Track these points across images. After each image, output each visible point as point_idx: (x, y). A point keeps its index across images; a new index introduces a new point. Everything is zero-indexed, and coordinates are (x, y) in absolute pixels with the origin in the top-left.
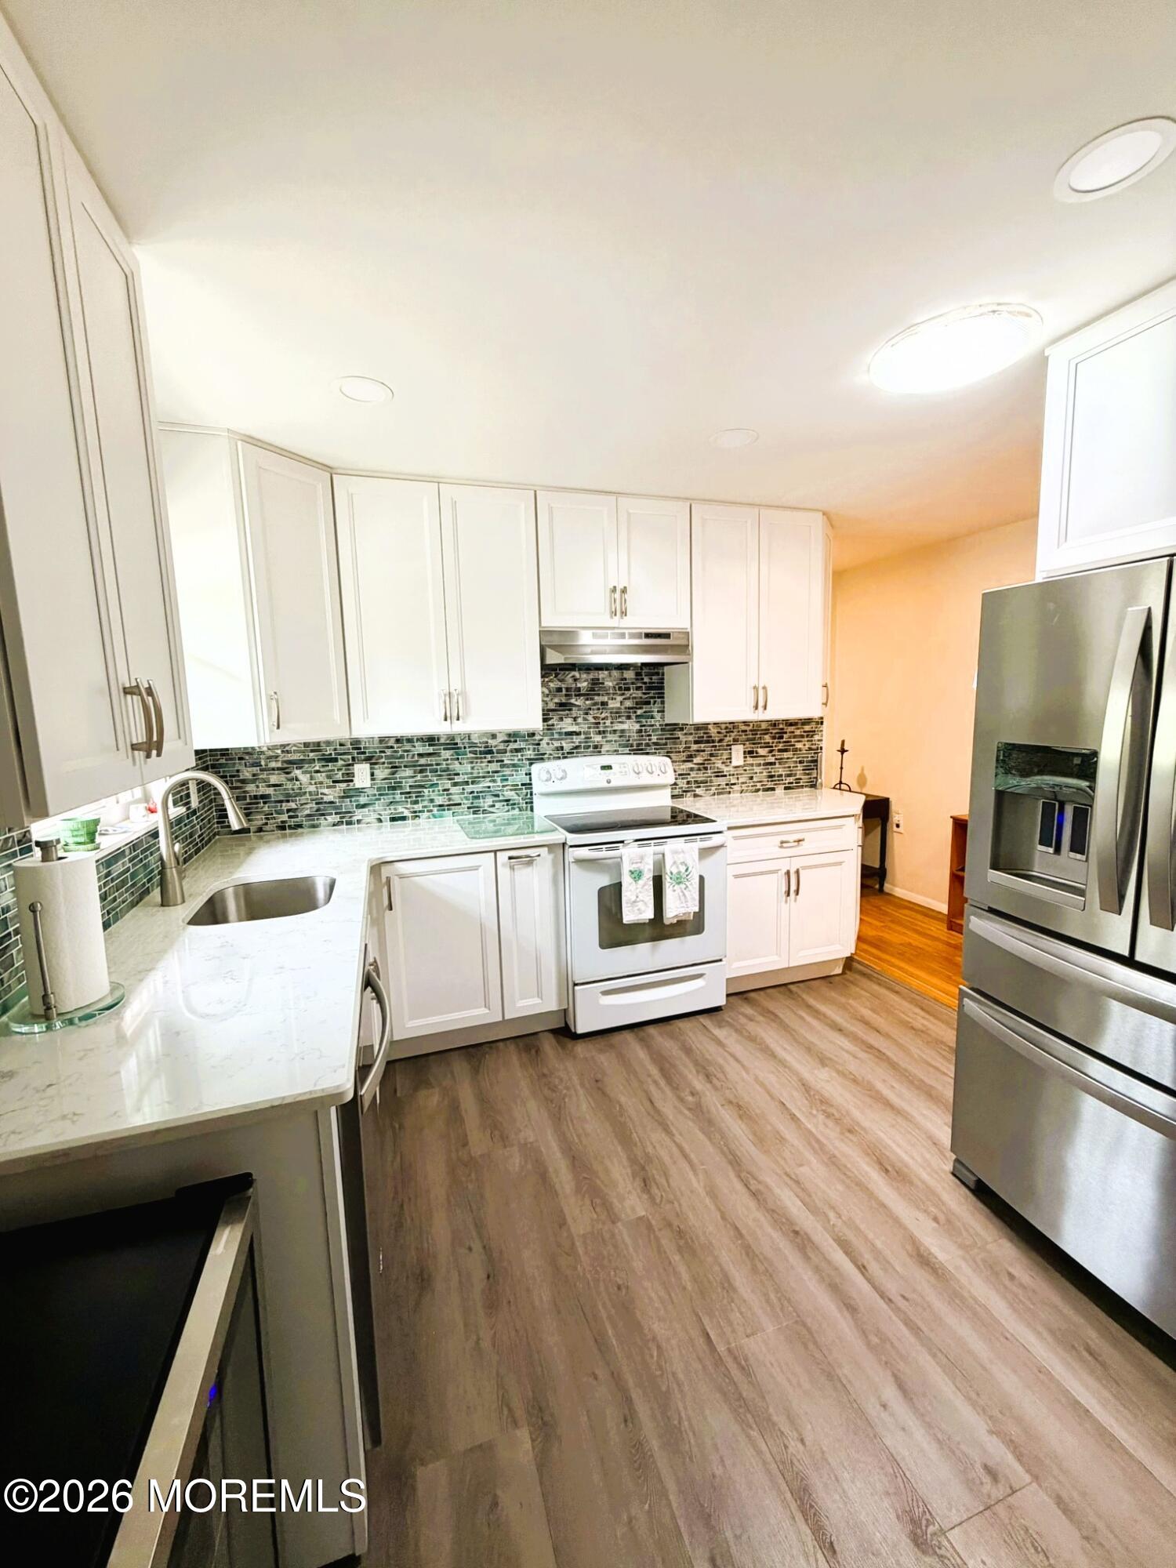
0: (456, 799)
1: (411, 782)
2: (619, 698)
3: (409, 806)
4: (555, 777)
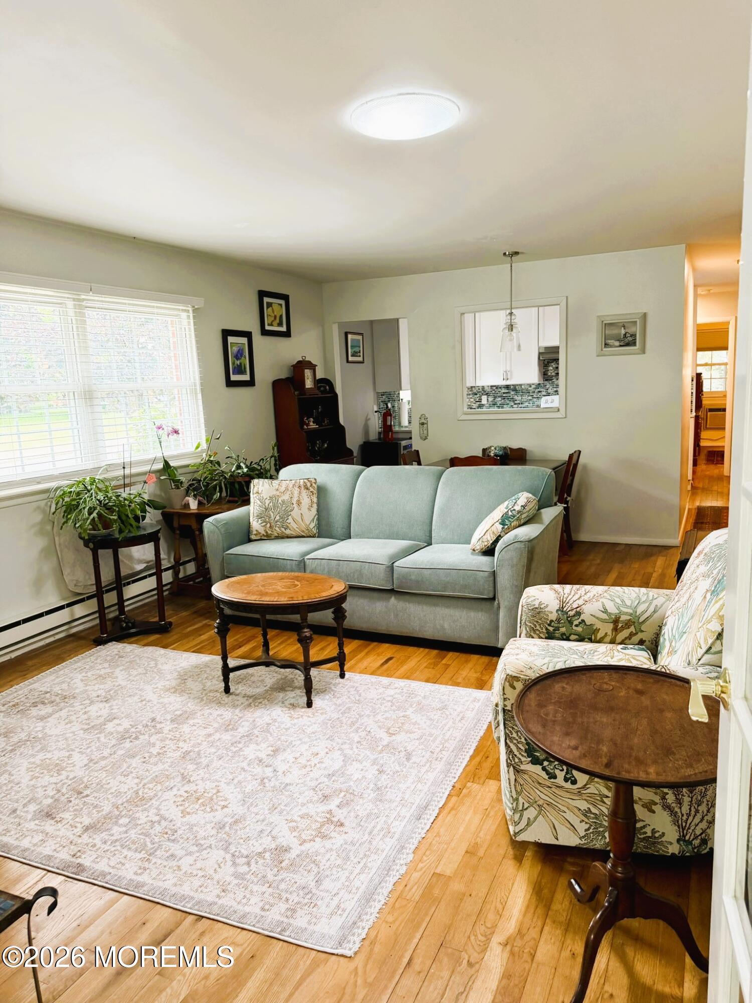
4: (548, 403)
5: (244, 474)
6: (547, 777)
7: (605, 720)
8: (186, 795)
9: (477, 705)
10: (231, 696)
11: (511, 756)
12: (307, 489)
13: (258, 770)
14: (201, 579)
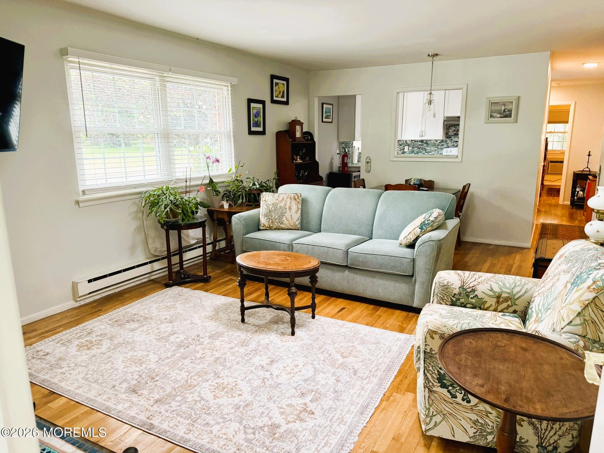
4: (448, 152)
5: (257, 188)
6: (450, 397)
7: (501, 367)
8: (216, 385)
9: (399, 343)
10: (245, 325)
11: (427, 381)
12: (295, 200)
13: (261, 373)
14: (229, 251)
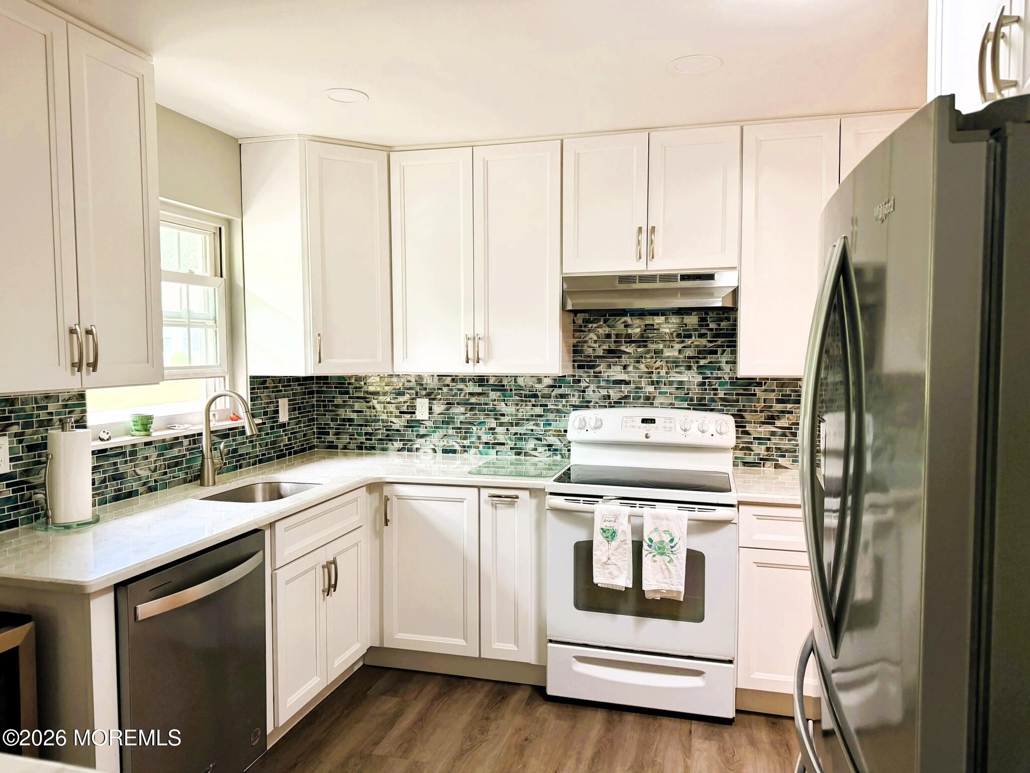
0: (501, 439)
1: (462, 418)
2: (678, 346)
3: (459, 441)
4: (590, 426)
